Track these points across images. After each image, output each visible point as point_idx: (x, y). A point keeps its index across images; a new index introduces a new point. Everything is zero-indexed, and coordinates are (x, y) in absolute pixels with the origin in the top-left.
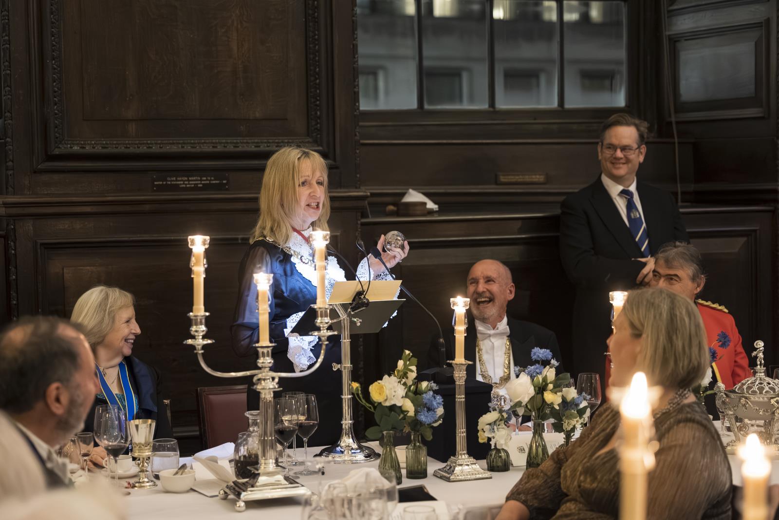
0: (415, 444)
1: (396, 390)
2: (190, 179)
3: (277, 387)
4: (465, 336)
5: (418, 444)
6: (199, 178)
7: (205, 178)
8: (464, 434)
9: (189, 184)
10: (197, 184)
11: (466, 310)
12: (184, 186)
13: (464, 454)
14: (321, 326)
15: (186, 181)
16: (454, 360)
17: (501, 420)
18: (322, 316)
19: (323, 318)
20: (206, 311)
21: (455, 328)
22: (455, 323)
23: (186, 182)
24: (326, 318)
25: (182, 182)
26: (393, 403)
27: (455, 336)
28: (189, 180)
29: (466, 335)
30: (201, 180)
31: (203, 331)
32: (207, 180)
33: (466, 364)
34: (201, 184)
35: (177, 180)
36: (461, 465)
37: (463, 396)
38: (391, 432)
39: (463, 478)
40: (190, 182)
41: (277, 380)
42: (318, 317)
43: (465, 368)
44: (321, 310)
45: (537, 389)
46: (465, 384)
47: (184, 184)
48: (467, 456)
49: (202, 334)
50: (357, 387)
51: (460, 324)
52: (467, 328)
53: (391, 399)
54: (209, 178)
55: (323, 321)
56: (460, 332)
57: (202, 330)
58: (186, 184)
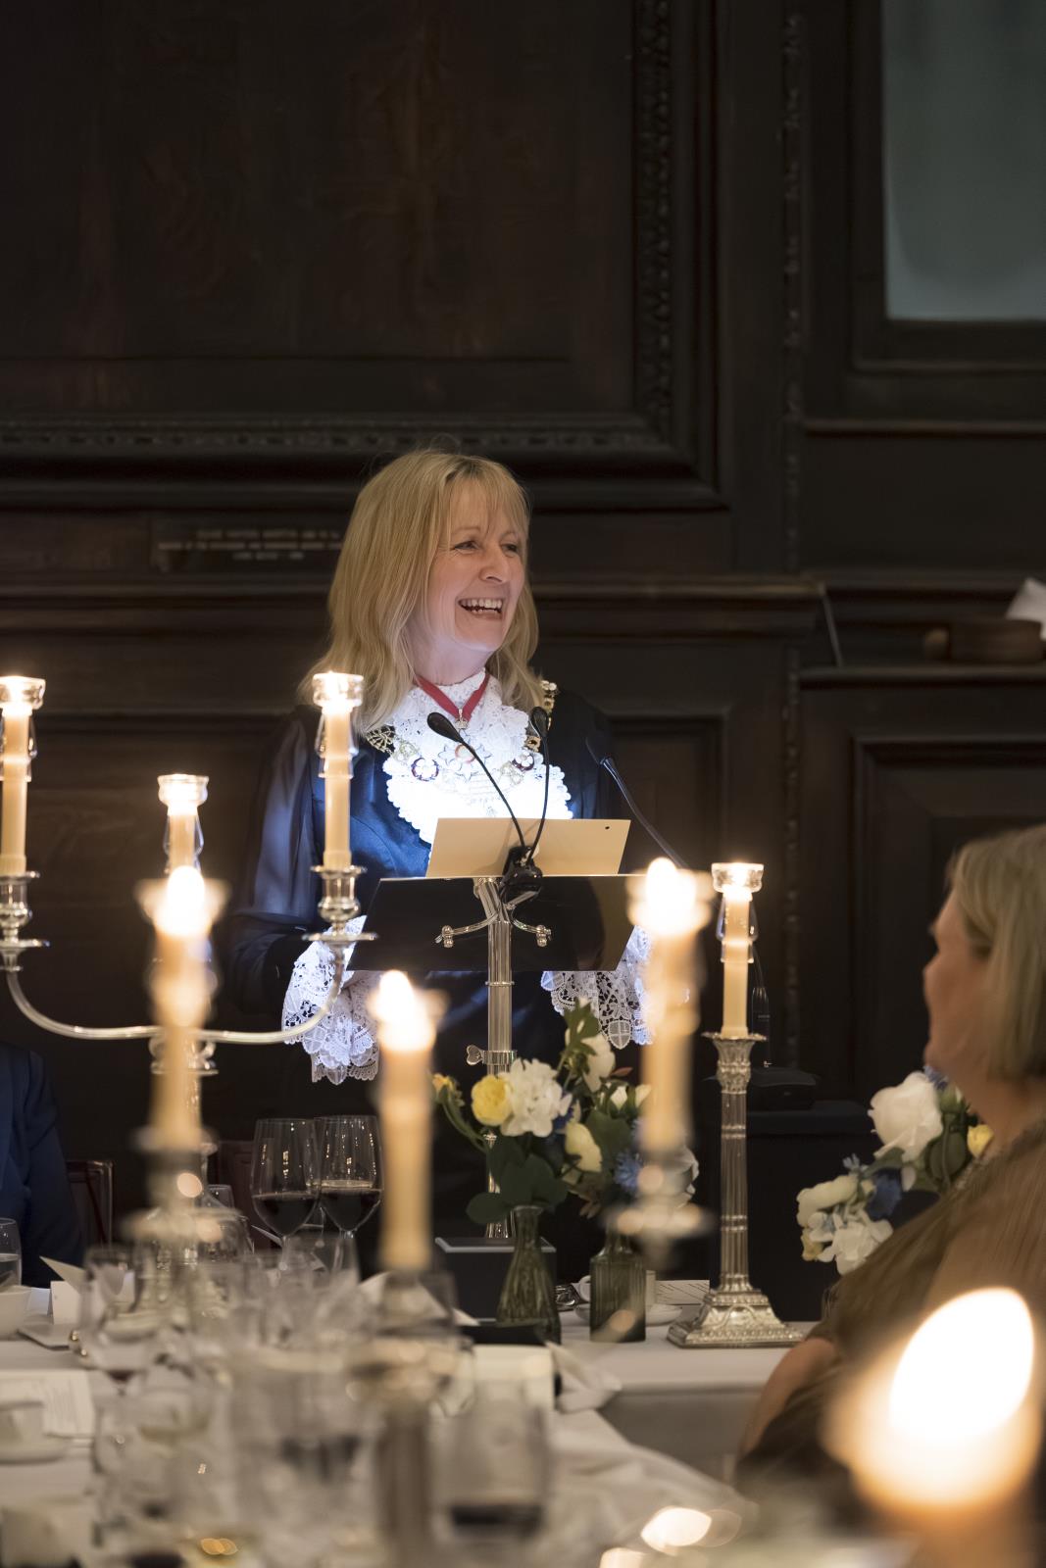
0: (612, 1249)
1: (538, 1094)
2: (268, 534)
3: (207, 1066)
4: (750, 965)
5: (621, 1249)
6: (293, 534)
7: (310, 535)
8: (742, 1228)
9: (263, 550)
10: (288, 551)
11: (754, 894)
12: (246, 556)
13: (738, 1281)
14: (333, 918)
15: (253, 540)
16: (719, 1031)
17: (857, 1201)
18: (333, 894)
19: (338, 899)
20: (29, 868)
21: (724, 943)
22: (723, 931)
23: (255, 546)
24: (345, 900)
25: (241, 546)
26: (526, 1128)
27: (722, 965)
28: (261, 540)
29: (751, 961)
30: (300, 540)
31: (21, 917)
32: (317, 539)
33: (750, 1041)
34: (299, 550)
35: (225, 539)
36: (722, 1308)
37: (742, 1127)
38: (534, 1207)
39: (721, 1338)
40: (269, 546)
41: (210, 1050)
42: (325, 896)
43: (745, 1051)
44: (333, 877)
45: (951, 1118)
46: (748, 1095)
47: (247, 550)
48: (746, 1286)
49: (17, 925)
50: (445, 1088)
51: (737, 931)
52: (754, 943)
53: (524, 1119)
54: (323, 534)
55: (337, 906)
56: (735, 953)
57: (17, 913)
58: (254, 552)
